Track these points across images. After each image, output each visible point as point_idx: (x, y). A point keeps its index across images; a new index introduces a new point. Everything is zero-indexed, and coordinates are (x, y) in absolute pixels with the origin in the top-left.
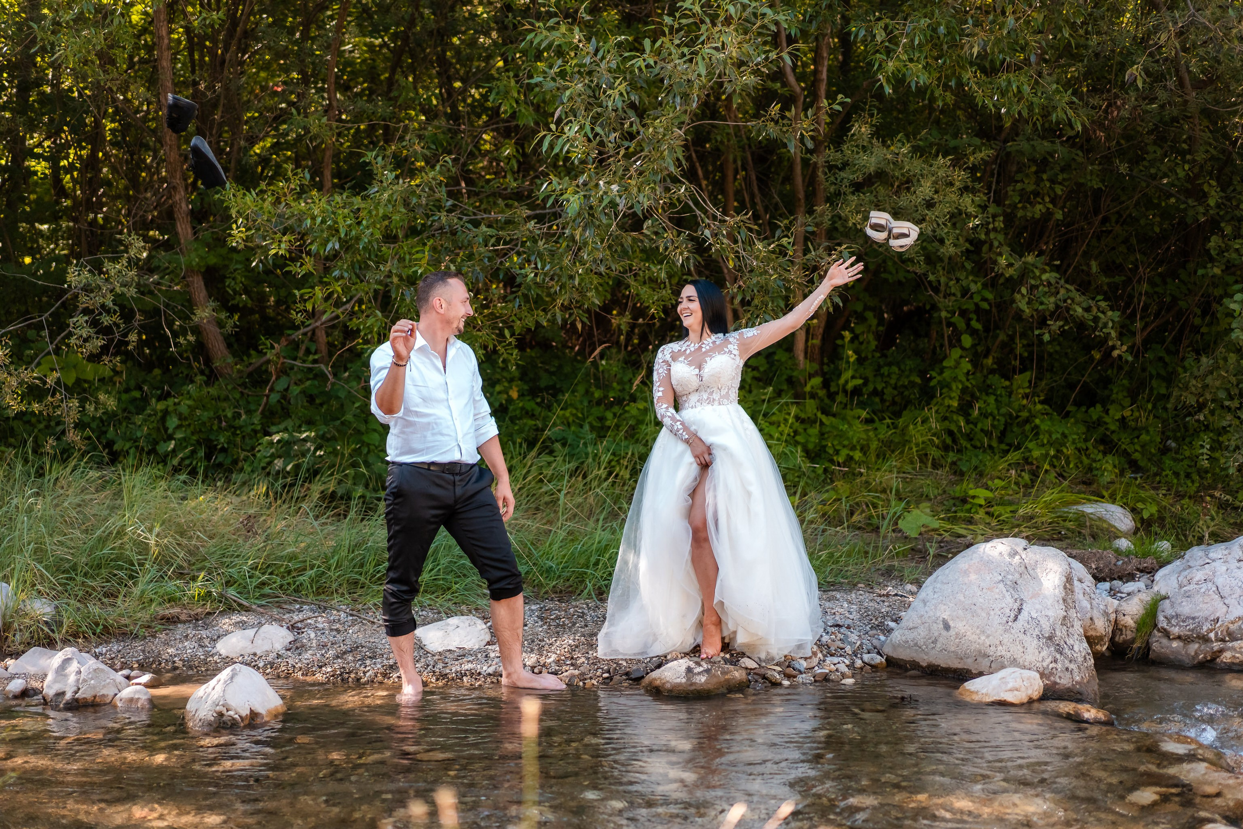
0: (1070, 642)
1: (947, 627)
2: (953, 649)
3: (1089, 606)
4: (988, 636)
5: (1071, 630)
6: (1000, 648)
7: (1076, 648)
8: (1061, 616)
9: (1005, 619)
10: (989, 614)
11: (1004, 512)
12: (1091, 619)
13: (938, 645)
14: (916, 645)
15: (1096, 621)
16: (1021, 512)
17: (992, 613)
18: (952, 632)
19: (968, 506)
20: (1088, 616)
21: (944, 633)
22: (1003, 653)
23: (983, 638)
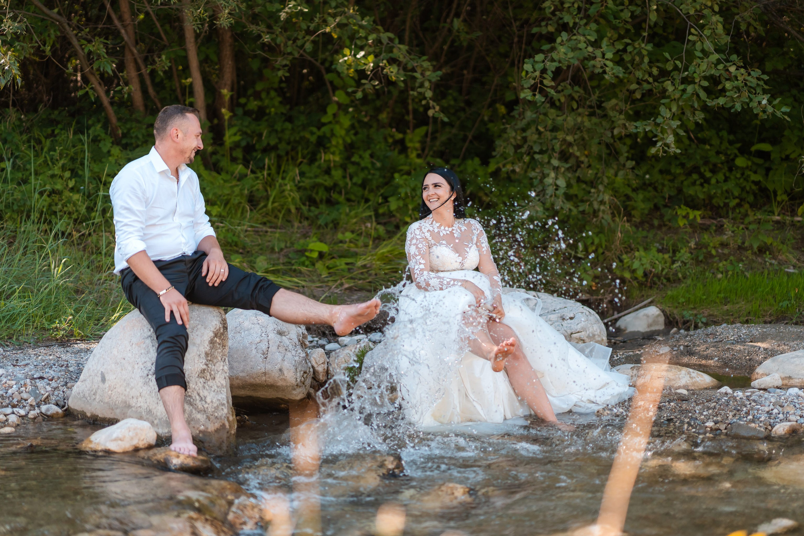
0: (204, 393)
1: (103, 380)
2: (106, 400)
3: (280, 359)
4: (132, 389)
5: (210, 383)
6: (140, 399)
7: (208, 400)
8: (199, 370)
9: (146, 372)
10: (133, 367)
11: (341, 263)
12: (281, 370)
13: (98, 397)
14: (84, 396)
15: (285, 373)
16: (359, 263)
17: (136, 366)
18: (107, 385)
19: (304, 259)
20: (277, 367)
21: (101, 385)
22: (142, 404)
23: (128, 390)
